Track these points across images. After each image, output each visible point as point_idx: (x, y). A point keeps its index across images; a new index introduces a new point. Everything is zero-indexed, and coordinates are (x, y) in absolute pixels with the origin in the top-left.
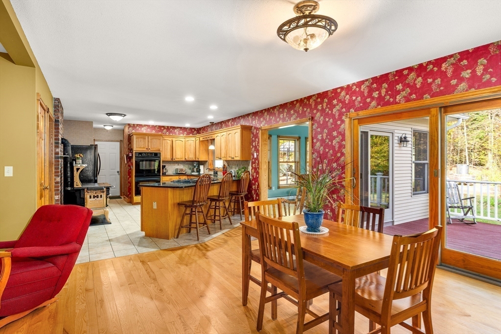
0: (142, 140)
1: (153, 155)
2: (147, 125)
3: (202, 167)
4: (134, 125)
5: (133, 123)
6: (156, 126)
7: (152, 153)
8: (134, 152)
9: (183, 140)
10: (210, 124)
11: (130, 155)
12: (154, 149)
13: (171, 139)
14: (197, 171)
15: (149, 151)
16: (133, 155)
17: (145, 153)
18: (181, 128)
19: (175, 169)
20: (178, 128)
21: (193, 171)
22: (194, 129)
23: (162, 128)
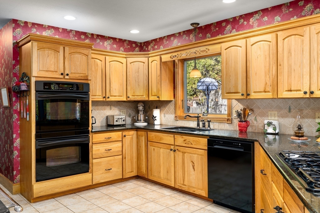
0: (51, 52)
1: (75, 89)
2: (53, 27)
3: (156, 113)
4: (26, 23)
5: (24, 20)
6: (71, 31)
7: (72, 84)
8: (33, 80)
9: (124, 60)
10: (192, 28)
11: (24, 87)
12: (77, 75)
13: (102, 58)
14: (145, 121)
15: (67, 79)
16: (29, 86)
17: (58, 84)
18: (114, 39)
19: (105, 117)
20: (110, 38)
21: (138, 120)
22: (135, 43)
23: (83, 37)
